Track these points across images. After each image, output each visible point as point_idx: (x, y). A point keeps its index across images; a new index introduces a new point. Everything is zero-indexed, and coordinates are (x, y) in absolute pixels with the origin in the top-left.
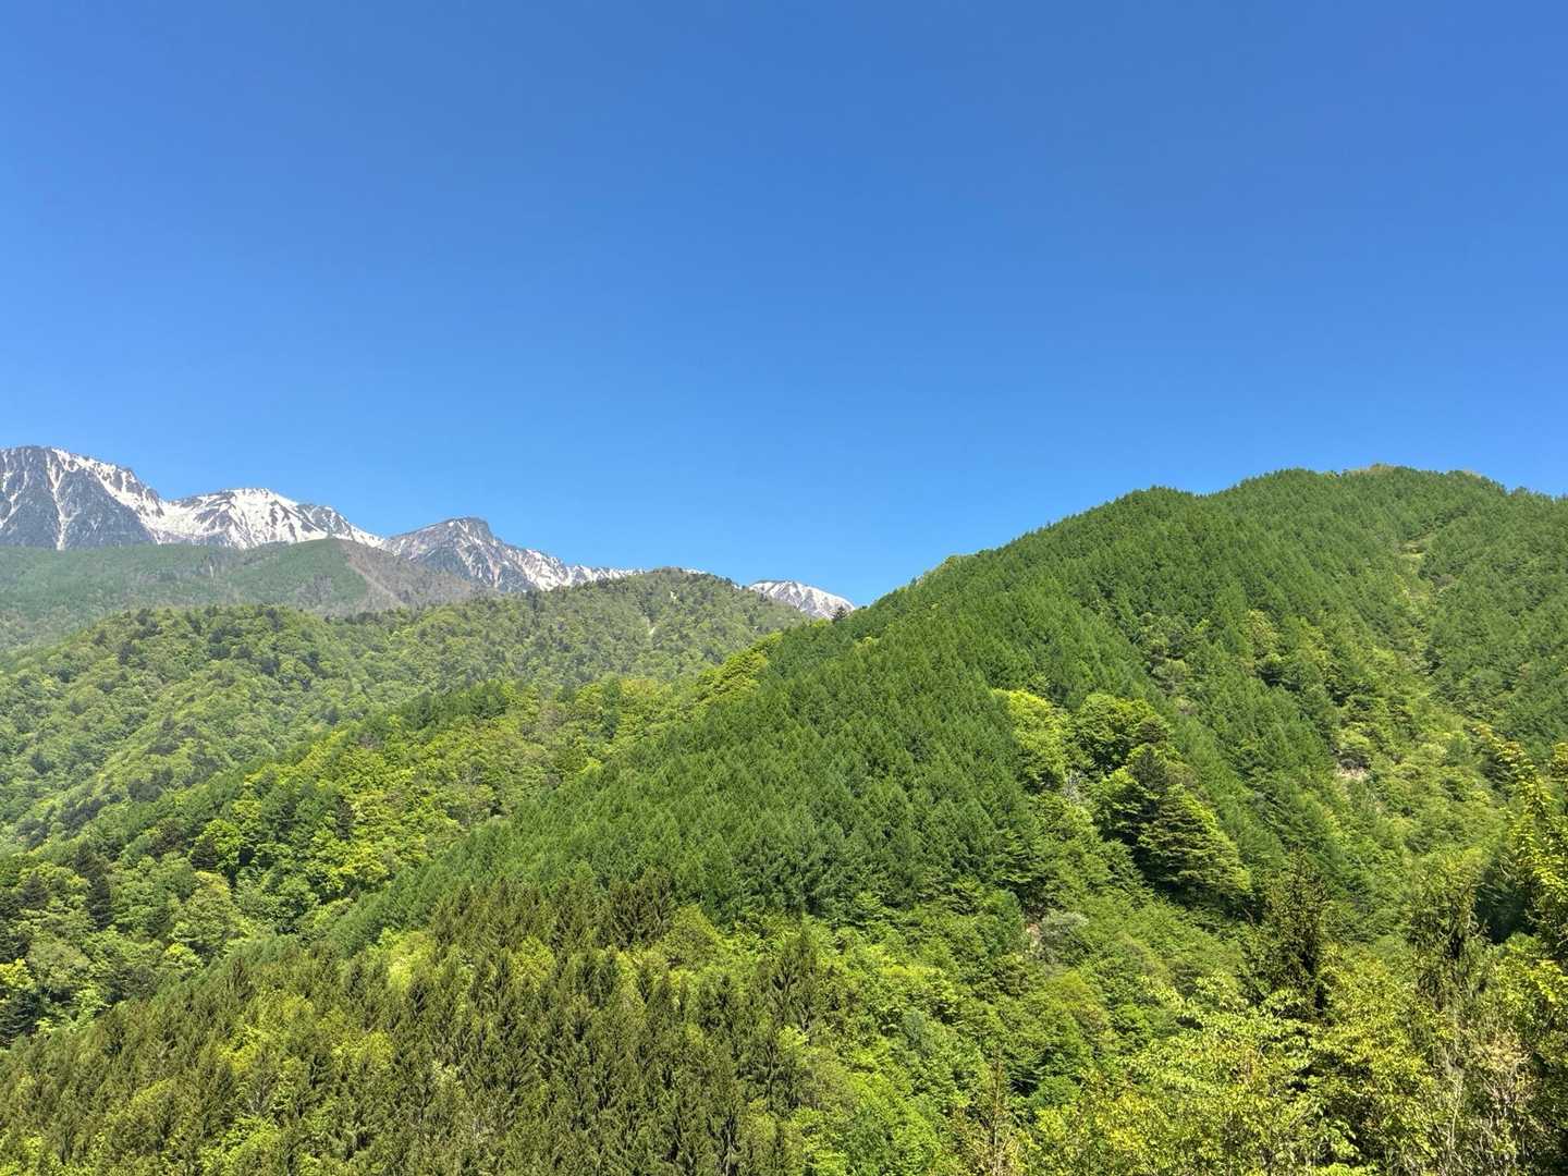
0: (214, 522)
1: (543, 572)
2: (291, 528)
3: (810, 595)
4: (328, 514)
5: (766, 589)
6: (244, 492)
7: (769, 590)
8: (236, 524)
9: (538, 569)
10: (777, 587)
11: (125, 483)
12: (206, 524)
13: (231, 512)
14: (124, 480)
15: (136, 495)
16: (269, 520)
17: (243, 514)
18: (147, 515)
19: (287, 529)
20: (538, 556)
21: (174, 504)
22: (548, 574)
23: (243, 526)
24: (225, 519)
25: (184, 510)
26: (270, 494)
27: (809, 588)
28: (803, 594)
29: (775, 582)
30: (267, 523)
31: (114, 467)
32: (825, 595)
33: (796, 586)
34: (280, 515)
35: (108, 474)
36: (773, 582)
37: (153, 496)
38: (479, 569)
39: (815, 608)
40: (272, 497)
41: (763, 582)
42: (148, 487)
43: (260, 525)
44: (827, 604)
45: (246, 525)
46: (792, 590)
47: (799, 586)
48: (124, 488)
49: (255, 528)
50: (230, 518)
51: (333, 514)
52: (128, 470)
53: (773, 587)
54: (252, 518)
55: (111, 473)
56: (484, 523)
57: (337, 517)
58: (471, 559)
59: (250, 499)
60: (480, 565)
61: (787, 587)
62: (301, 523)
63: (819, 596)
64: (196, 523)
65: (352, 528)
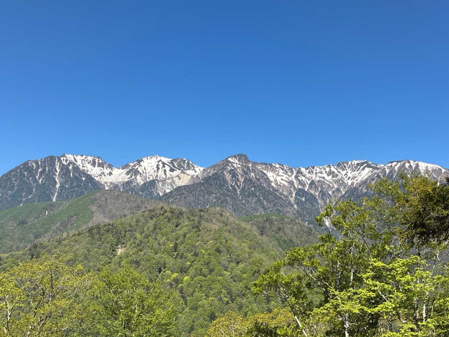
0: (132, 174)
1: (280, 174)
2: (165, 171)
3: (417, 166)
4: (184, 162)
5: (393, 166)
6: (147, 159)
7: (394, 167)
8: (141, 174)
9: (277, 172)
10: (399, 164)
11: (97, 164)
12: (129, 176)
13: (139, 169)
14: (97, 162)
15: (101, 168)
16: (156, 169)
17: (145, 169)
18: (105, 176)
19: (163, 172)
20: (278, 166)
21: (119, 169)
22: (282, 174)
23: (144, 174)
24: (136, 172)
25: (123, 170)
26: (159, 157)
27: (417, 162)
28: (414, 166)
29: (398, 162)
30: (155, 171)
31: (93, 157)
32: (426, 164)
33: (409, 162)
34: (161, 165)
35: (90, 161)
36: (397, 162)
37: (110, 166)
38: (233, 180)
39: (420, 173)
40: (159, 158)
41: (392, 162)
42: (108, 163)
43: (152, 172)
44: (427, 170)
45: (146, 173)
46: (407, 165)
47: (412, 162)
48: (96, 166)
49: (149, 174)
50: (138, 172)
51: (186, 161)
52: (98, 157)
53: (397, 165)
54: (149, 170)
55: (91, 160)
56: (245, 156)
57: (188, 163)
58: (230, 176)
59: (149, 161)
60: (234, 179)
61: (404, 164)
62: (169, 168)
63: (423, 166)
64: (125, 176)
65: (195, 166)
